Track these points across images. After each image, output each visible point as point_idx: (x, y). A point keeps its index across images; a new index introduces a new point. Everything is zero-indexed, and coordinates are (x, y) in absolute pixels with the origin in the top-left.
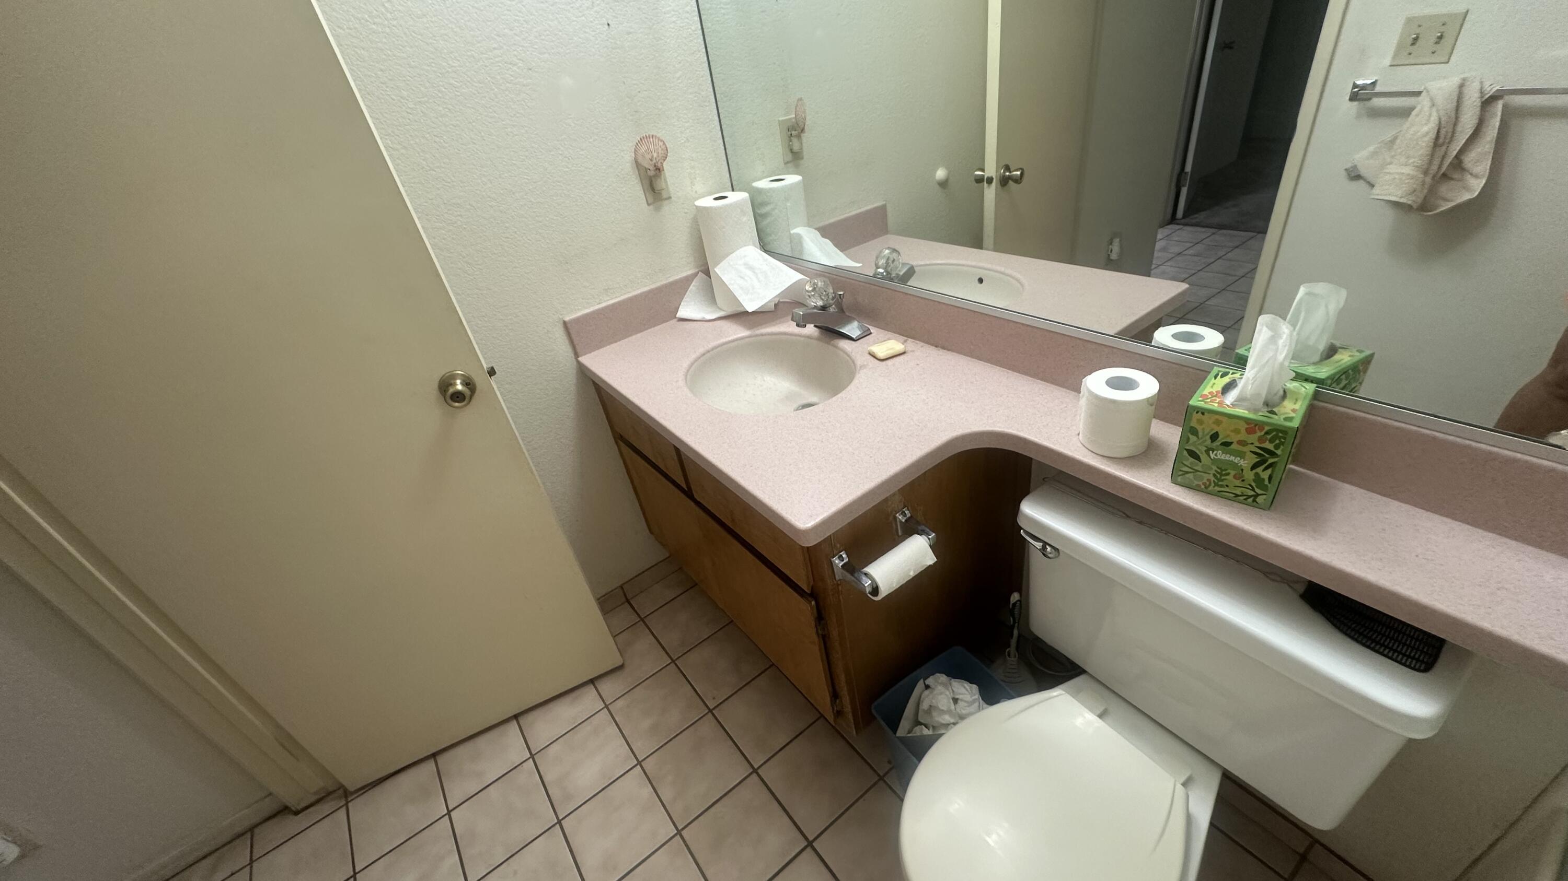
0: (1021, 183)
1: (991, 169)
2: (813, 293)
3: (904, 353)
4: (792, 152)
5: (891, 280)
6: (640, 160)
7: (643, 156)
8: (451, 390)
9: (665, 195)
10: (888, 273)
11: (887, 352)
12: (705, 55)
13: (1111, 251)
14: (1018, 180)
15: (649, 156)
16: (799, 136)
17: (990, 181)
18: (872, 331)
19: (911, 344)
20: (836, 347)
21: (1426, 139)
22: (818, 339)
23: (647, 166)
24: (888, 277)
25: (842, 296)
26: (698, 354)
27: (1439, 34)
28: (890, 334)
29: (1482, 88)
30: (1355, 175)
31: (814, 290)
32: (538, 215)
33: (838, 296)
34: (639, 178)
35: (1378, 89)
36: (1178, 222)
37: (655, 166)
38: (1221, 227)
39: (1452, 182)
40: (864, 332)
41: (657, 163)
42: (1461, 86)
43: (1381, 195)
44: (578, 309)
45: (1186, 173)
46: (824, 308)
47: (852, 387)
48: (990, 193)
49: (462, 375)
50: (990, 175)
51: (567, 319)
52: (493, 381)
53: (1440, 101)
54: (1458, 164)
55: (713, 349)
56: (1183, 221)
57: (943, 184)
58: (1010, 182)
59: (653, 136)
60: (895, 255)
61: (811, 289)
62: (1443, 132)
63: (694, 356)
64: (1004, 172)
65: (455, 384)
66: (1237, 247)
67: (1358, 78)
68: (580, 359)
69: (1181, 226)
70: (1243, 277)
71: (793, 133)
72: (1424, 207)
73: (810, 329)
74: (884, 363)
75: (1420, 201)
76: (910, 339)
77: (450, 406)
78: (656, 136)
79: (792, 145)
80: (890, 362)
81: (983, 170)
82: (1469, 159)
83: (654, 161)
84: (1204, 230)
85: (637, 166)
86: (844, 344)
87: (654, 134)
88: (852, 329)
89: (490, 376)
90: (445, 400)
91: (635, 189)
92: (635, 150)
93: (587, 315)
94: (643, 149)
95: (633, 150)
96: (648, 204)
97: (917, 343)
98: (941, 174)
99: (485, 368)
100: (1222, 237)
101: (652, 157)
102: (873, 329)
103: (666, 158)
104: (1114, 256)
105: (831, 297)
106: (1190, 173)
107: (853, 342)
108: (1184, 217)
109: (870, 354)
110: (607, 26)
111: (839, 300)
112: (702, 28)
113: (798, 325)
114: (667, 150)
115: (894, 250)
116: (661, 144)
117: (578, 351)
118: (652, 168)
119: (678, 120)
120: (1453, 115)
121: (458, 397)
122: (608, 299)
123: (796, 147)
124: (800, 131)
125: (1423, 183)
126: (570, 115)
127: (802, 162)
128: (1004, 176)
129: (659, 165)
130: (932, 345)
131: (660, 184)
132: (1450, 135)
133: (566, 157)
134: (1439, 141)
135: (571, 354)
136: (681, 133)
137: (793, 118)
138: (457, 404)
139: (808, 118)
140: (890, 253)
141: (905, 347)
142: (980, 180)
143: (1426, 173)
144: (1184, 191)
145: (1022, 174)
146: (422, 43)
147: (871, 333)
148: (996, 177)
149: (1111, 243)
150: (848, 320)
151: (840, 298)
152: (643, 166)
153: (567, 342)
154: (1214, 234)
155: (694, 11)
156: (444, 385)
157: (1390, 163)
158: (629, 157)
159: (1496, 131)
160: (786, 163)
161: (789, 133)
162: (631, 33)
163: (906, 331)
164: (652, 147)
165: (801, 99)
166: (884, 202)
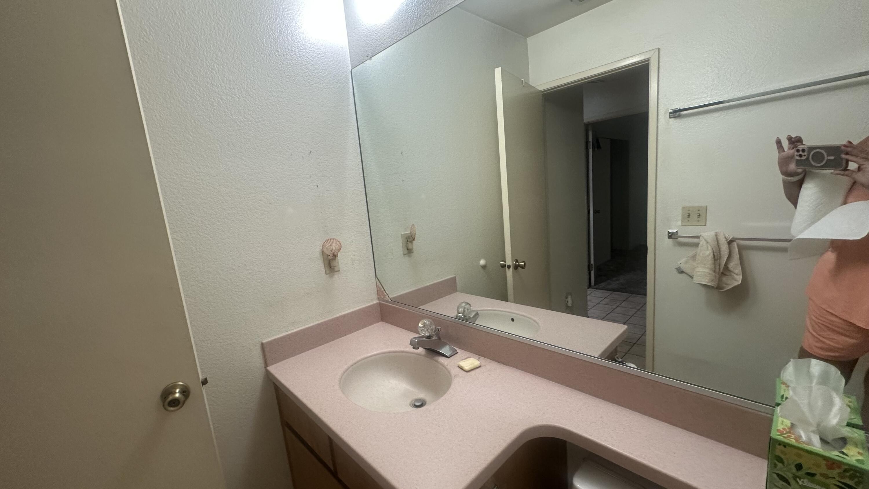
0: (524, 268)
1: (509, 261)
2: (423, 328)
3: (480, 367)
4: (408, 249)
5: (466, 320)
6: (325, 250)
7: (327, 249)
8: (171, 398)
9: (336, 269)
10: (465, 316)
11: (471, 366)
12: (366, 202)
13: (568, 302)
14: (523, 267)
15: (330, 249)
16: (411, 242)
17: (509, 267)
18: (458, 351)
19: (484, 361)
20: (437, 361)
21: (710, 257)
22: (426, 356)
23: (329, 254)
24: (465, 319)
25: (439, 330)
26: (348, 365)
27: (698, 214)
28: (468, 354)
29: (725, 237)
30: (681, 271)
31: (424, 326)
32: (259, 278)
33: (437, 329)
34: (323, 260)
35: (679, 234)
36: (592, 287)
37: (333, 254)
38: (614, 290)
39: (727, 277)
40: (453, 352)
41: (335, 252)
42: (716, 235)
43: (698, 281)
44: (273, 335)
45: (592, 264)
46: (429, 337)
47: (451, 391)
48: (510, 273)
49: (181, 385)
50: (509, 264)
51: (264, 341)
52: (204, 389)
53: (709, 241)
54: (726, 267)
55: (358, 362)
56: (595, 287)
57: (484, 267)
58: (519, 267)
59: (334, 239)
60: (468, 306)
61: (422, 326)
62: (715, 254)
63: (346, 367)
64: (516, 263)
65: (175, 393)
66: (624, 301)
67: (670, 229)
68: (268, 368)
69: (595, 289)
70: (633, 316)
71: (409, 240)
72: (719, 287)
73: (421, 350)
74: (469, 373)
75: (716, 285)
76: (482, 357)
77: (165, 409)
78: (336, 239)
79: (408, 246)
80: (473, 373)
81: (505, 262)
82: (731, 266)
83: (333, 252)
84: (606, 291)
85: (323, 254)
86: (442, 360)
87: (335, 238)
88: (445, 350)
89: (203, 385)
90: (163, 406)
91: (320, 265)
92: (323, 246)
93: (278, 339)
94: (327, 245)
95: (322, 245)
96: (326, 274)
97: (487, 360)
98: (482, 262)
99: (201, 379)
100: (616, 295)
101: (332, 249)
102: (458, 350)
103: (340, 250)
104: (570, 304)
105: (434, 330)
106: (593, 265)
107: (447, 359)
108: (595, 284)
109: (459, 367)
110: (316, 187)
111: (437, 332)
112: (366, 191)
113: (414, 348)
114: (341, 246)
115: (468, 303)
116: (338, 243)
117: (268, 362)
118: (331, 255)
119: (348, 232)
120: (717, 247)
121: (175, 403)
122: (293, 328)
123: (410, 247)
124: (412, 239)
125: (715, 276)
126: (289, 226)
127: (412, 254)
128: (516, 265)
129: (336, 253)
130: (496, 361)
131: (334, 263)
132: (719, 256)
133: (282, 248)
134: (716, 257)
135: (263, 365)
136: (349, 238)
137: (409, 233)
138: (172, 409)
139: (417, 233)
140: (465, 305)
141: (480, 363)
142: (503, 266)
143: (715, 271)
144: (592, 272)
145: (525, 264)
146: (212, 188)
147: (457, 353)
148: (512, 265)
149: (567, 298)
150: (444, 345)
151: (438, 330)
152: (326, 254)
153: (261, 357)
154: (611, 294)
155: (362, 183)
156: (167, 392)
157: (697, 267)
158: (319, 249)
159: (738, 255)
160: (404, 255)
161: (407, 240)
162: (328, 190)
163: (479, 352)
164: (333, 245)
165: (413, 225)
166: (455, 276)
